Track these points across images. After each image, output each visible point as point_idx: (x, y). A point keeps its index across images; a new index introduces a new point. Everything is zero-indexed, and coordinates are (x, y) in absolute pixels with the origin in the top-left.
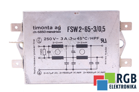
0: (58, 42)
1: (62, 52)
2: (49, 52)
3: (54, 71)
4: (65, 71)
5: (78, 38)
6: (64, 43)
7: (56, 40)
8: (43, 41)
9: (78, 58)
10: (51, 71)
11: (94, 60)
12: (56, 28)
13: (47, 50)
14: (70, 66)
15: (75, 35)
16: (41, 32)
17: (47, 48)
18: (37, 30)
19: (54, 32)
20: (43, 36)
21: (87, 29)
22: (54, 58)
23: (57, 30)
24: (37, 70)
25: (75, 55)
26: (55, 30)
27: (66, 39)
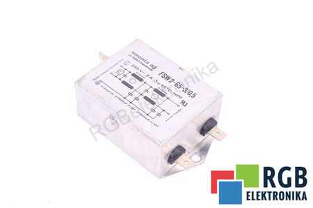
0: (142, 75)
1: (136, 84)
3: (112, 91)
4: (122, 99)
5: (162, 86)
7: (141, 73)
9: (146, 98)
10: (109, 89)
11: (158, 110)
12: (152, 65)
14: (131, 98)
17: (126, 72)
19: (147, 67)
22: (124, 83)
23: (151, 68)
24: (98, 79)
25: (145, 94)
26: (149, 66)
27: (151, 78)
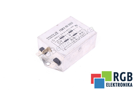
0: (61, 36)
2: (61, 41)
6: (63, 35)
7: (59, 36)
8: (55, 40)
12: (55, 33)
13: (60, 41)
15: (64, 30)
16: (51, 38)
18: (49, 38)
19: (56, 35)
20: (53, 38)
21: (67, 26)
27: (62, 34)
